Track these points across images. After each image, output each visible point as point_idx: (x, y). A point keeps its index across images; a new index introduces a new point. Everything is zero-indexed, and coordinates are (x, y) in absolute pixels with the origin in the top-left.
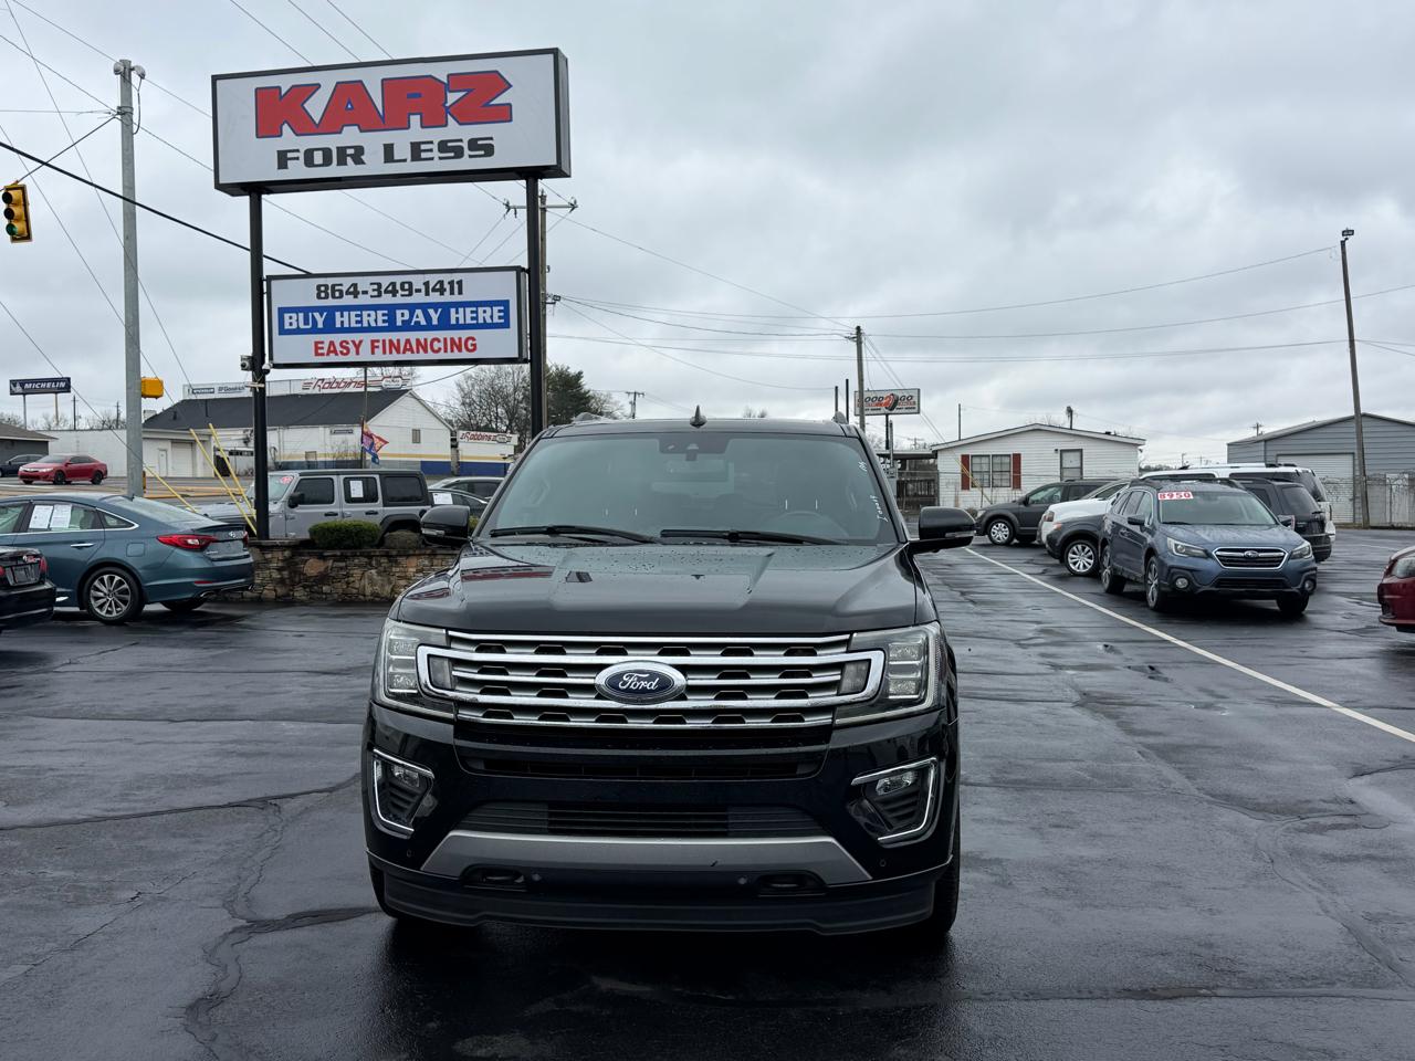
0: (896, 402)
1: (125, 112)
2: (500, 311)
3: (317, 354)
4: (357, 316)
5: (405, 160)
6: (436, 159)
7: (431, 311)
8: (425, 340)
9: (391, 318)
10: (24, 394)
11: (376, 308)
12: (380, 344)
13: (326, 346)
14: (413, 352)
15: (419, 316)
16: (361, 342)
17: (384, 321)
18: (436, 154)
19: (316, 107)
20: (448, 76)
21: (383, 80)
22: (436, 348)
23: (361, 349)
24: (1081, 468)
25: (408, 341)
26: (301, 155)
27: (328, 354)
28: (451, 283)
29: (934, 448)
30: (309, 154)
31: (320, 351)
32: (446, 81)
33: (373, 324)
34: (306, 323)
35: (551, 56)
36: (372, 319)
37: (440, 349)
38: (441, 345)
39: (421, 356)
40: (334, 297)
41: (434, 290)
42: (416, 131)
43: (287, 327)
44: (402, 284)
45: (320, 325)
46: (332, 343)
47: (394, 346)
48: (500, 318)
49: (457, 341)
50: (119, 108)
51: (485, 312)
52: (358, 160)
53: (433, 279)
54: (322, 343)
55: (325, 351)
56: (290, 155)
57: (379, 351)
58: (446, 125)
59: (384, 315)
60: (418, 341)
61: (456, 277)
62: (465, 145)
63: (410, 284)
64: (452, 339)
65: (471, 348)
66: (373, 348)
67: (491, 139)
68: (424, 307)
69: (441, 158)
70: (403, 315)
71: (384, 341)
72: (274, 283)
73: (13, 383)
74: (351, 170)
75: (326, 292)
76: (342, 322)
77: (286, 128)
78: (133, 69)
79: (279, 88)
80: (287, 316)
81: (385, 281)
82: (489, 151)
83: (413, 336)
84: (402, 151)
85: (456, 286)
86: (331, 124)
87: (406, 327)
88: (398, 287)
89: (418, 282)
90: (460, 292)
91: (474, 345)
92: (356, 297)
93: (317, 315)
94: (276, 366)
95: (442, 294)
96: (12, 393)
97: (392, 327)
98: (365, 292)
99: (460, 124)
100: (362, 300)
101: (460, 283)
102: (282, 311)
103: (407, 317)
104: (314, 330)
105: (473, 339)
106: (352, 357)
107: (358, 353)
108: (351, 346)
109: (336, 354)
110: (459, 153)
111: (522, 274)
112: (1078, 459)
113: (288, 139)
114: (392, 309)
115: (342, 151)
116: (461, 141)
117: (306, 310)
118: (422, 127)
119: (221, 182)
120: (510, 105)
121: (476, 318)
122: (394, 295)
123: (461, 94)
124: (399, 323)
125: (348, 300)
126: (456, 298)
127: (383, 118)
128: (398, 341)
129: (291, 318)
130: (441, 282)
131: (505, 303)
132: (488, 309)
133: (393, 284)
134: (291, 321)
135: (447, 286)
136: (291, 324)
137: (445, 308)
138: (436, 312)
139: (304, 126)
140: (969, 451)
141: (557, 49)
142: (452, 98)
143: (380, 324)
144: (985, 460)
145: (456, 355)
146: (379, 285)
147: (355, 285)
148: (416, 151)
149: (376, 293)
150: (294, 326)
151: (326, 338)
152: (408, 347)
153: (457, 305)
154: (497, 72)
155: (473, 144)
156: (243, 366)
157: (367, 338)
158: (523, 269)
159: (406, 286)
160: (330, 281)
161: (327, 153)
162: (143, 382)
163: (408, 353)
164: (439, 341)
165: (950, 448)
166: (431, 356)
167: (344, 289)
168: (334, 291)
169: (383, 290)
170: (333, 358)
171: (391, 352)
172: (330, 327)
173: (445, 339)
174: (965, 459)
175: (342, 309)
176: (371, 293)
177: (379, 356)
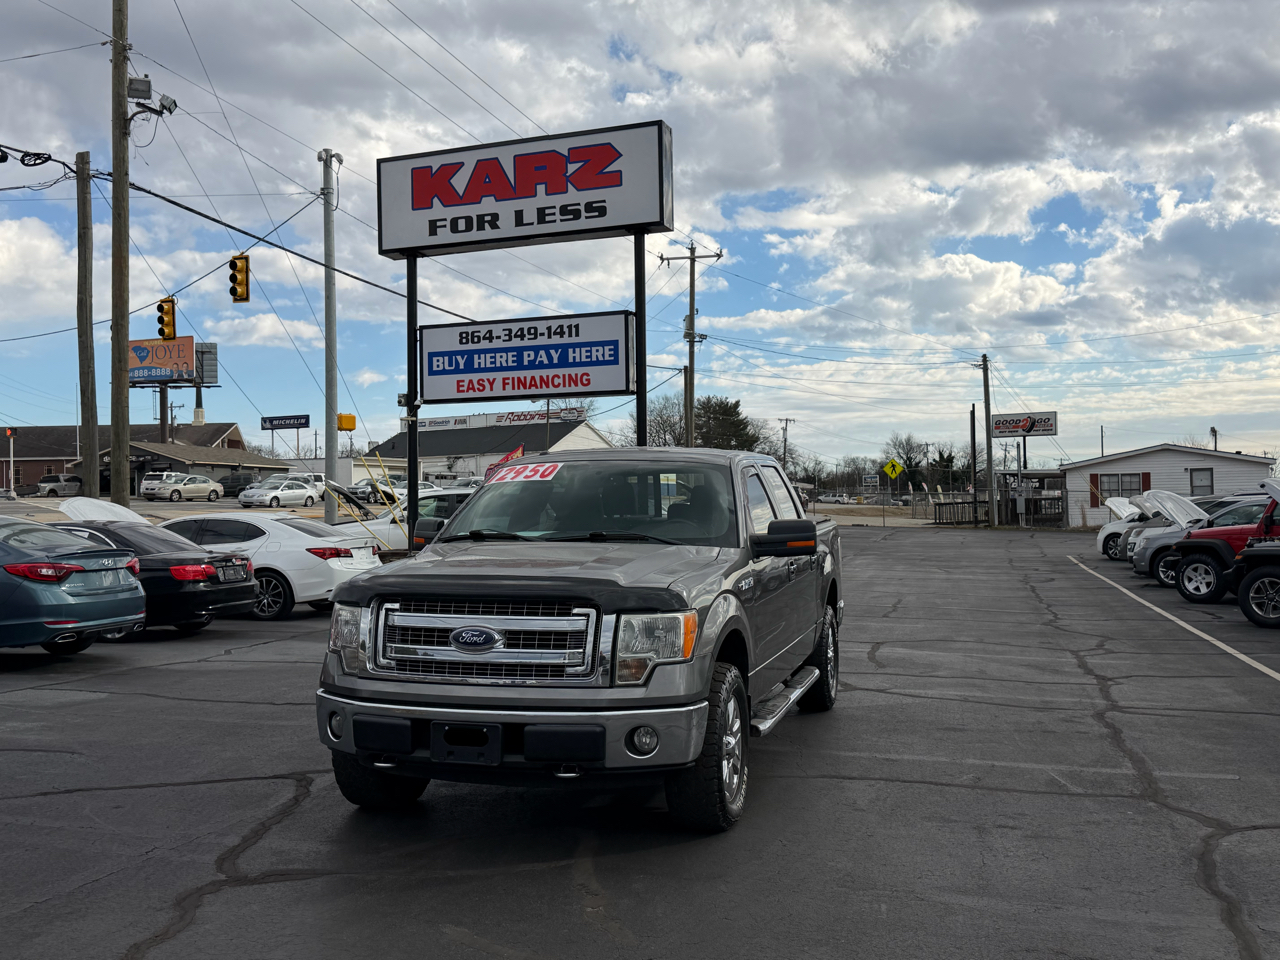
0: (1033, 425)
1: (326, 192)
2: (610, 350)
3: (459, 391)
4: (491, 357)
5: (532, 224)
6: (558, 221)
7: (552, 352)
8: (548, 377)
9: (520, 358)
10: (272, 429)
11: (506, 350)
12: (510, 381)
13: (466, 384)
14: (537, 387)
15: (543, 357)
16: (494, 380)
17: (513, 362)
18: (558, 217)
19: (460, 182)
20: (569, 149)
21: (515, 157)
22: (556, 383)
23: (494, 386)
24: (1212, 486)
25: (533, 378)
26: (448, 223)
27: (468, 391)
28: (570, 327)
29: (1062, 468)
30: (454, 222)
31: (461, 389)
32: (567, 154)
33: (504, 364)
34: (450, 365)
35: (656, 128)
36: (503, 360)
37: (559, 384)
38: (561, 381)
39: (544, 390)
40: (473, 342)
41: (555, 333)
42: (542, 198)
43: (435, 368)
44: (529, 329)
45: (462, 367)
46: (471, 381)
47: (521, 383)
48: (610, 355)
49: (574, 377)
50: (322, 189)
51: (597, 351)
52: (494, 226)
53: (554, 324)
54: (463, 381)
55: (465, 388)
56: (439, 224)
57: (509, 387)
58: (567, 192)
59: (513, 356)
60: (541, 377)
61: (574, 322)
62: (582, 208)
63: (536, 329)
64: (570, 375)
65: (585, 382)
66: (505, 384)
67: (604, 201)
68: (547, 348)
69: (562, 220)
70: (529, 356)
71: (513, 378)
72: (424, 331)
73: (264, 420)
74: (488, 233)
75: (467, 338)
76: (479, 363)
77: (436, 200)
78: (334, 156)
79: (431, 167)
80: (435, 359)
81: (515, 327)
82: (602, 212)
83: (537, 373)
84: (530, 216)
85: (574, 330)
86: (472, 196)
87: (532, 366)
88: (526, 332)
89: (542, 327)
90: (577, 335)
91: (588, 380)
92: (491, 341)
93: (459, 358)
94: (427, 402)
95: (562, 337)
96: (263, 428)
97: (520, 366)
98: (498, 337)
99: (578, 190)
100: (497, 344)
101: (577, 326)
102: (431, 355)
103: (532, 357)
104: (457, 371)
105: (588, 375)
106: (487, 393)
107: (492, 389)
108: (486, 384)
109: (474, 391)
110: (577, 215)
111: (630, 317)
112: (1210, 478)
113: (438, 211)
114: (520, 351)
115: (481, 218)
116: (579, 204)
117: (451, 354)
118: (547, 194)
119: (384, 248)
120: (620, 172)
121: (590, 357)
122: (522, 339)
123: (581, 164)
124: (526, 363)
125: (485, 344)
126: (574, 340)
127: (514, 189)
128: (525, 378)
129: (438, 361)
130: (561, 327)
131: (615, 343)
132: (600, 348)
133: (522, 330)
134: (440, 363)
135: (566, 330)
136: (438, 366)
137: (565, 348)
138: (557, 353)
139: (451, 199)
140: (1098, 471)
141: (661, 121)
142: (572, 168)
143: (510, 364)
144: (1115, 479)
145: (573, 389)
146: (510, 330)
147: (490, 332)
148: (542, 215)
149: (507, 338)
150: (441, 368)
151: (466, 377)
152: (533, 384)
153: (574, 346)
154: (609, 144)
155: (589, 207)
156: (399, 402)
157: (499, 376)
158: (631, 313)
159: (532, 331)
160: (470, 329)
161: (469, 220)
162: (340, 417)
163: (533, 388)
164: (559, 377)
165: (1078, 467)
166: (552, 391)
167: (482, 335)
168: (472, 337)
169: (513, 335)
170: (471, 394)
171: (519, 388)
172: (470, 368)
173: (564, 376)
174: (1094, 479)
175: (480, 352)
176: (503, 338)
177: (509, 391)
